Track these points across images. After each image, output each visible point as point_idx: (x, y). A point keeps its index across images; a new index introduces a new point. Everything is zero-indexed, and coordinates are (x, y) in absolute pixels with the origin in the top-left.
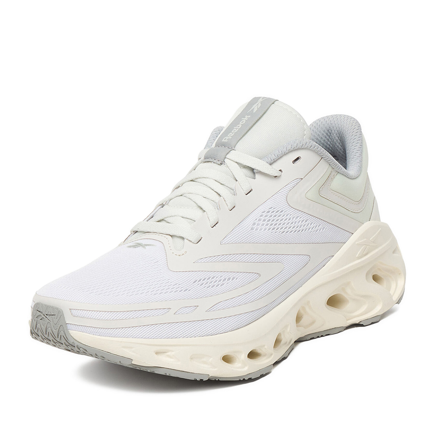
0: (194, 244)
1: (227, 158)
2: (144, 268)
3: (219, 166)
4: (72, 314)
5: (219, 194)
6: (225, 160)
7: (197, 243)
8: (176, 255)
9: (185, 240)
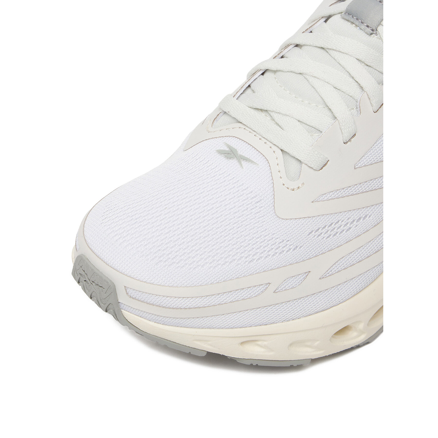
0: (316, 171)
1: (381, 25)
2: (243, 218)
3: (368, 36)
4: (127, 293)
5: (362, 88)
6: (378, 28)
7: (321, 169)
8: (288, 188)
9: (303, 164)
